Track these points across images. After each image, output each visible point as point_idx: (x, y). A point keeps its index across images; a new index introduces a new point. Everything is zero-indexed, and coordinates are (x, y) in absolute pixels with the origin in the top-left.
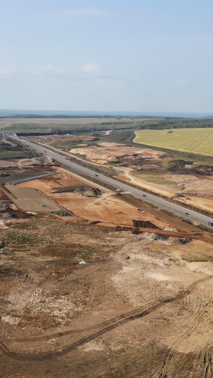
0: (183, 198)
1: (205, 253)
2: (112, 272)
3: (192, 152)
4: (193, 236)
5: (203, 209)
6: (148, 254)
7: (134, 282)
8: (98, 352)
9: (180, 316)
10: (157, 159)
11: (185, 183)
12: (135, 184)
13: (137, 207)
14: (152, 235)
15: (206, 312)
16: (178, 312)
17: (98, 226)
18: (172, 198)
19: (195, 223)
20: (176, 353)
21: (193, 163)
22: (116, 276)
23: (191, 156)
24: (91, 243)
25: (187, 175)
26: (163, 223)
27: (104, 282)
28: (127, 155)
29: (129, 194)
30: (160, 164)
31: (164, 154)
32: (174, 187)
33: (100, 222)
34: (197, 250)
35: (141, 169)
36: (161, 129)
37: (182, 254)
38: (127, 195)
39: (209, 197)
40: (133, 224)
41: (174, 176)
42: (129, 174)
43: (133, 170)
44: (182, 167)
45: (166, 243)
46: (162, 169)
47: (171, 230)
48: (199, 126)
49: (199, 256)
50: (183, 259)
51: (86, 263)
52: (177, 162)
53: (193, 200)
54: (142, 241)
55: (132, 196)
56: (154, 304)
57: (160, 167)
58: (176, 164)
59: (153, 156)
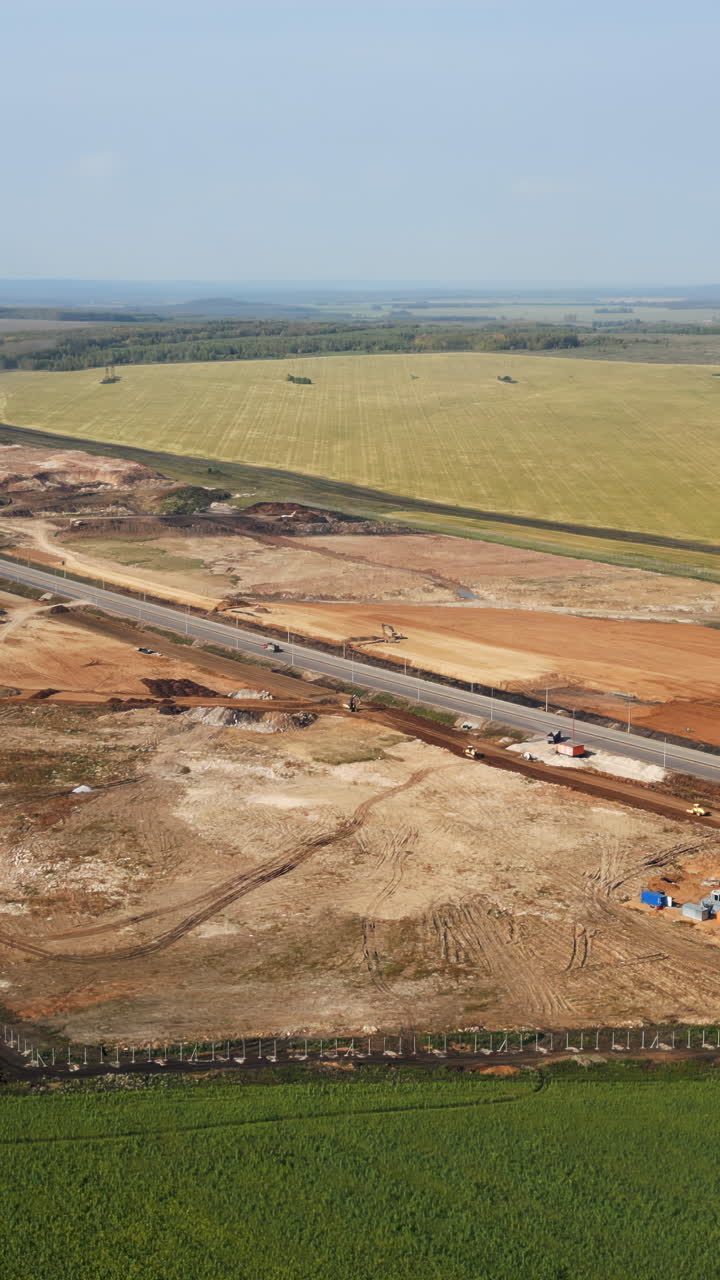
0: (248, 609)
1: (362, 742)
2: (166, 802)
3: (213, 456)
4: (318, 708)
5: (313, 635)
6: (230, 758)
7: (230, 816)
8: (231, 936)
9: (361, 866)
10: (116, 488)
11: (233, 561)
12: (86, 576)
13: (135, 644)
14: (219, 713)
15: (409, 853)
16: (354, 859)
17: (57, 702)
18: (216, 610)
19: (310, 675)
20: (379, 922)
21: (230, 495)
22: (181, 808)
23: (215, 470)
24: (69, 746)
25: (229, 536)
26: (227, 681)
27: (161, 823)
28: (18, 479)
29: (87, 606)
30: (132, 502)
31: (135, 470)
32: (205, 576)
33: (57, 692)
34: (340, 739)
35: (81, 524)
36: (73, 369)
37: (310, 750)
38: (84, 610)
39: (318, 603)
40: (148, 689)
41: (191, 542)
42: (50, 539)
43: (54, 528)
44: (202, 512)
45: (260, 728)
46: (144, 521)
47: (255, 696)
48: (201, 355)
49: (351, 750)
50: (317, 760)
51: (93, 788)
52: (184, 496)
53: (276, 613)
54: (197, 730)
55: (103, 614)
56: (296, 851)
57: (137, 514)
58: (182, 502)
59: (99, 478)
